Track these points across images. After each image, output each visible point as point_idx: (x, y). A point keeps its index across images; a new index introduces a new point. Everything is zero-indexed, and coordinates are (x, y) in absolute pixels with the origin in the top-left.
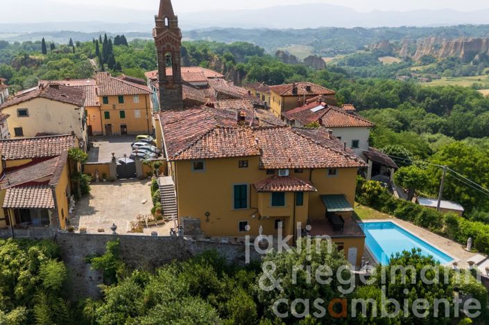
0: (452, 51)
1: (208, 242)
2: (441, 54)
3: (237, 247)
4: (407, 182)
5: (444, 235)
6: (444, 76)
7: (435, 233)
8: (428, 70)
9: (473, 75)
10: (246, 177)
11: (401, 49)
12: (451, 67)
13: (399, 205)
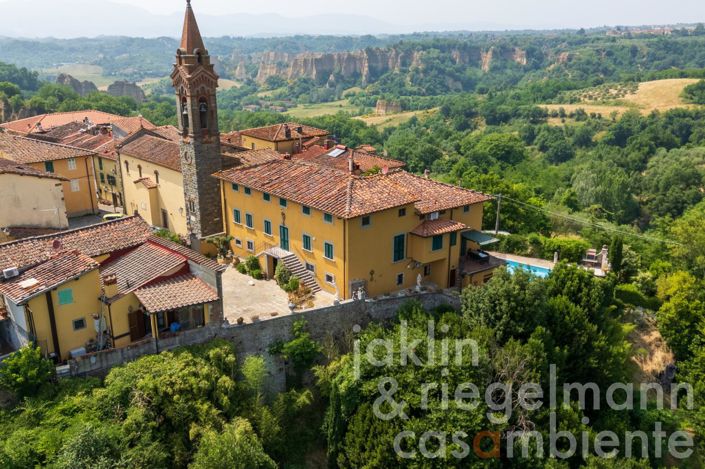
0: (302, 70)
2: (290, 74)
6: (300, 102)
8: (280, 96)
9: (333, 100)
10: (403, 226)
11: (236, 68)
12: (305, 90)
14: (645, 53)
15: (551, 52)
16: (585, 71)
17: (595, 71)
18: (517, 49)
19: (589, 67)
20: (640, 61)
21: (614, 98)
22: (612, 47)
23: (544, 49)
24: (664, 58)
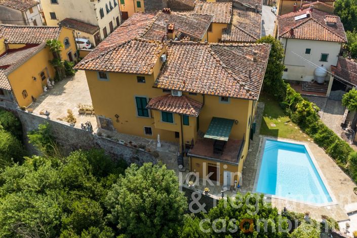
1: (109, 140)
3: (132, 149)
4: (352, 105)
5: (346, 171)
7: (340, 166)
10: (143, 91)
13: (320, 131)
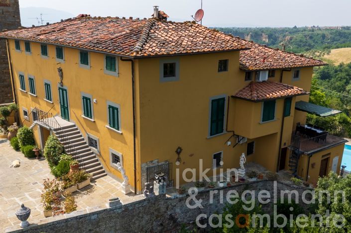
14: (329, 37)
15: (281, 36)
16: (299, 46)
17: (304, 46)
18: (263, 34)
19: (301, 43)
20: (327, 41)
21: (318, 57)
22: (312, 34)
23: (277, 35)
24: (340, 40)
